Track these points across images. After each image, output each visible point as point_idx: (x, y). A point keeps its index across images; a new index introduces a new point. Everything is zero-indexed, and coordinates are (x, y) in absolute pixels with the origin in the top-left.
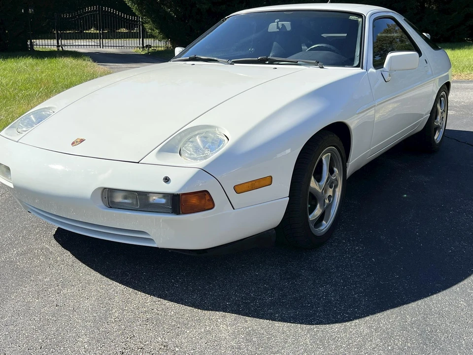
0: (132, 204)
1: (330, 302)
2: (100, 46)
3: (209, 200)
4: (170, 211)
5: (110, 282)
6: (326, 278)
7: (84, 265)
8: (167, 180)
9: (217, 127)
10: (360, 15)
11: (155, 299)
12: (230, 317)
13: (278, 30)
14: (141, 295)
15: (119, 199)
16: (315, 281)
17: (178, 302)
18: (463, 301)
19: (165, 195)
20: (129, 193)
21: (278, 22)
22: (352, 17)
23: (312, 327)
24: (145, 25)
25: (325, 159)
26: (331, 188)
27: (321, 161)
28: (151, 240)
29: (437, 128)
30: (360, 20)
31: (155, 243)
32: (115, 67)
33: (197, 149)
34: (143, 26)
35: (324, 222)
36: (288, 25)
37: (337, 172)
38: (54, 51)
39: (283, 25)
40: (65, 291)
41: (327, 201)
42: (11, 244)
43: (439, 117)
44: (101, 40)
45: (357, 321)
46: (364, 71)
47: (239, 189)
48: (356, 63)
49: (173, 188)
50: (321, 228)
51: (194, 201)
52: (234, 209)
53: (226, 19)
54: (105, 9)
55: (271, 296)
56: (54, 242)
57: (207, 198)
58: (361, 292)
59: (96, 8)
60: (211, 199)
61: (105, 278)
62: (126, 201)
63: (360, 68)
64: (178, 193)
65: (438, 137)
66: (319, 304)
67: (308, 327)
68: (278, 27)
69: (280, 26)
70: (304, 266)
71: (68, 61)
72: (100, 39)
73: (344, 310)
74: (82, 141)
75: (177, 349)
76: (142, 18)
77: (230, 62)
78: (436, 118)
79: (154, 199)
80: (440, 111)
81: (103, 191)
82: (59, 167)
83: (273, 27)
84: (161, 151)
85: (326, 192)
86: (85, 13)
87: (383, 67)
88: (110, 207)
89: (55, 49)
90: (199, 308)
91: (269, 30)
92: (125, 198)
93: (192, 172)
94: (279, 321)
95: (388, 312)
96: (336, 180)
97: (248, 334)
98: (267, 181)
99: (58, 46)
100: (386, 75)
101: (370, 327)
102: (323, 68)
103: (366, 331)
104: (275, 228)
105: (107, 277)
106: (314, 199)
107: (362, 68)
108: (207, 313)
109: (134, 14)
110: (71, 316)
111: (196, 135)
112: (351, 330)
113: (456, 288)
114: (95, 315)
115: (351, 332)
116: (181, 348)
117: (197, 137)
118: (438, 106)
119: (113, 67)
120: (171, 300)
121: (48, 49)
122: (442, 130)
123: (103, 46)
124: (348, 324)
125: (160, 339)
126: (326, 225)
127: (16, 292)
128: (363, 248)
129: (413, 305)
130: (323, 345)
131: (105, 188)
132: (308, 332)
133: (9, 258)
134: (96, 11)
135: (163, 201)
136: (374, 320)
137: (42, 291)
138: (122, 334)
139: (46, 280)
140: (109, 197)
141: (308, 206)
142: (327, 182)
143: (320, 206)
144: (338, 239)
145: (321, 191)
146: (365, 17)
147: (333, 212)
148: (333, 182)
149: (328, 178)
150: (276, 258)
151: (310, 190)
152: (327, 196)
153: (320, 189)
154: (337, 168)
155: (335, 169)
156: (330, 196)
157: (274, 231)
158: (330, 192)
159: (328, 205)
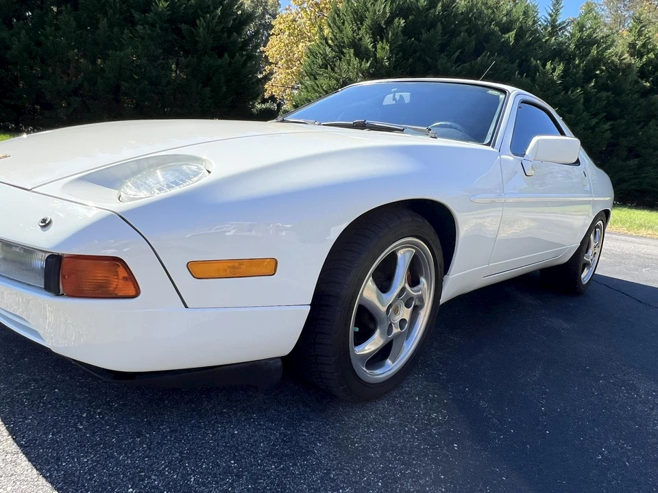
3: (125, 278)
4: (43, 286)
6: (354, 470)
8: (45, 222)
9: (206, 161)
10: (504, 92)
13: (394, 102)
21: (395, 92)
22: (491, 92)
25: (404, 258)
26: (408, 307)
27: (393, 257)
29: (586, 265)
30: (502, 96)
35: (389, 361)
36: (407, 96)
37: (426, 286)
39: (401, 96)
41: (396, 330)
43: (591, 251)
46: (494, 150)
47: (199, 270)
48: (487, 141)
50: (378, 372)
52: (186, 307)
57: (122, 273)
60: (131, 278)
63: (489, 147)
65: (585, 275)
68: (394, 99)
69: (397, 98)
70: (327, 434)
78: (587, 252)
80: (593, 244)
83: (388, 100)
84: (84, 179)
85: (396, 311)
87: (523, 155)
91: (384, 104)
96: (421, 299)
98: (268, 267)
100: (527, 166)
102: (436, 138)
104: (282, 358)
106: (368, 321)
107: (493, 147)
118: (592, 236)
122: (592, 269)
126: (391, 367)
141: (353, 329)
142: (399, 295)
143: (382, 334)
144: (408, 393)
145: (384, 309)
146: (510, 94)
147: (408, 349)
148: (412, 299)
149: (403, 289)
150: (289, 408)
151: (362, 303)
152: (397, 319)
153: (383, 305)
154: (426, 278)
155: (423, 280)
156: (403, 321)
157: (280, 363)
158: (405, 313)
159: (398, 335)
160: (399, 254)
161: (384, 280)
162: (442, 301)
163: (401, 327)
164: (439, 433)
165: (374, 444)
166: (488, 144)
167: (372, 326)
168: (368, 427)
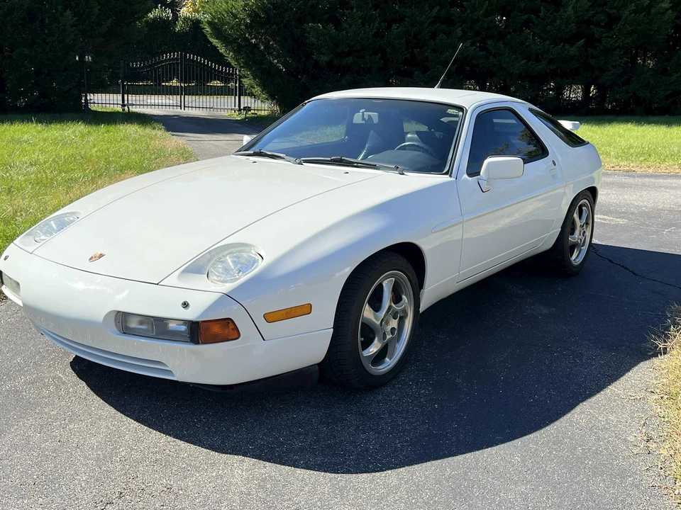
0: (147, 330)
1: (367, 450)
2: (181, 106)
3: (233, 329)
4: (189, 340)
5: (124, 418)
6: (373, 424)
7: (99, 399)
8: (185, 305)
9: (254, 246)
10: (460, 109)
11: (170, 438)
12: (249, 462)
13: (364, 122)
14: (155, 435)
15: (133, 324)
16: (358, 427)
17: (195, 444)
18: (518, 457)
19: (185, 322)
20: (146, 319)
21: (363, 113)
22: (450, 111)
23: (336, 475)
24: (243, 80)
25: (387, 285)
26: (395, 319)
27: (380, 286)
28: (170, 372)
30: (461, 113)
31: (173, 375)
32: (196, 139)
33: (227, 270)
34: (240, 82)
35: (387, 359)
36: (375, 115)
37: (406, 301)
38: (118, 112)
39: (369, 116)
40: (71, 426)
41: (389, 337)
42: (19, 371)
44: (183, 96)
45: (389, 472)
46: (452, 179)
47: (269, 318)
48: (446, 169)
49: (192, 314)
50: (380, 367)
51: (216, 329)
52: (264, 340)
53: (306, 104)
54: (190, 57)
55: (302, 442)
56: (70, 370)
57: (231, 326)
58: (407, 441)
59: (178, 56)
60: (236, 328)
61: (119, 414)
62: (141, 327)
63: (448, 176)
64: (198, 320)
66: (353, 452)
67: (333, 475)
68: (363, 119)
69: (366, 117)
71: (132, 129)
72: (182, 94)
73: (380, 460)
74: (101, 256)
75: (181, 492)
76: (240, 71)
77: (298, 161)
78: (572, 233)
79: (172, 326)
80: (579, 223)
81: (117, 315)
82: (80, 286)
83: (358, 118)
84: (185, 271)
85: (387, 323)
86: (162, 62)
87: (479, 175)
88: (124, 333)
89: (119, 109)
90: (216, 451)
91: (354, 122)
92: (141, 323)
93: (215, 297)
94: (302, 468)
95: (428, 464)
96: (405, 311)
97: (264, 480)
98: (306, 310)
99: (123, 105)
100: (484, 184)
101: (400, 479)
102: (403, 174)
103: (396, 482)
104: (318, 364)
105: (122, 412)
106: (369, 333)
107: (451, 176)
108: (224, 456)
109: (229, 65)
110: (73, 453)
111: (227, 255)
112: (378, 481)
113: (518, 442)
114: (99, 453)
115: (378, 483)
116: (185, 491)
117: (228, 257)
119: (192, 139)
120: (187, 442)
121: (110, 109)
123: (185, 107)
124: (378, 474)
125: (165, 481)
126: (389, 363)
127: (17, 425)
128: (429, 391)
129: (460, 458)
130: (342, 494)
131: (119, 312)
132: (330, 481)
133: (15, 386)
134: (177, 59)
135: (183, 328)
136: (409, 471)
137: (46, 424)
138: (125, 474)
139: (52, 413)
140: (123, 321)
141: (360, 339)
142: (388, 312)
143: (379, 340)
144: (404, 380)
145: (378, 323)
146: (467, 111)
147: (401, 348)
148: (397, 312)
149: (390, 307)
150: (323, 400)
151: (363, 321)
152: (389, 328)
153: (378, 321)
154: (406, 295)
155: (404, 297)
156: (393, 329)
157: (317, 368)
158: (394, 323)
159: (391, 340)
160: (384, 285)
161: (376, 304)
162: (421, 310)
163: (392, 333)
164: (426, 401)
165: (383, 411)
166: (446, 173)
167: (371, 336)
168: (379, 403)
